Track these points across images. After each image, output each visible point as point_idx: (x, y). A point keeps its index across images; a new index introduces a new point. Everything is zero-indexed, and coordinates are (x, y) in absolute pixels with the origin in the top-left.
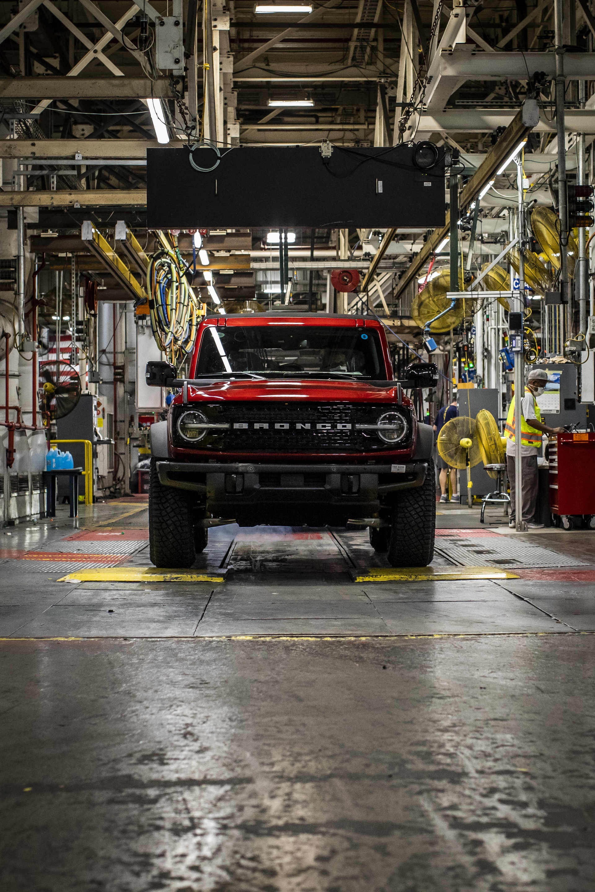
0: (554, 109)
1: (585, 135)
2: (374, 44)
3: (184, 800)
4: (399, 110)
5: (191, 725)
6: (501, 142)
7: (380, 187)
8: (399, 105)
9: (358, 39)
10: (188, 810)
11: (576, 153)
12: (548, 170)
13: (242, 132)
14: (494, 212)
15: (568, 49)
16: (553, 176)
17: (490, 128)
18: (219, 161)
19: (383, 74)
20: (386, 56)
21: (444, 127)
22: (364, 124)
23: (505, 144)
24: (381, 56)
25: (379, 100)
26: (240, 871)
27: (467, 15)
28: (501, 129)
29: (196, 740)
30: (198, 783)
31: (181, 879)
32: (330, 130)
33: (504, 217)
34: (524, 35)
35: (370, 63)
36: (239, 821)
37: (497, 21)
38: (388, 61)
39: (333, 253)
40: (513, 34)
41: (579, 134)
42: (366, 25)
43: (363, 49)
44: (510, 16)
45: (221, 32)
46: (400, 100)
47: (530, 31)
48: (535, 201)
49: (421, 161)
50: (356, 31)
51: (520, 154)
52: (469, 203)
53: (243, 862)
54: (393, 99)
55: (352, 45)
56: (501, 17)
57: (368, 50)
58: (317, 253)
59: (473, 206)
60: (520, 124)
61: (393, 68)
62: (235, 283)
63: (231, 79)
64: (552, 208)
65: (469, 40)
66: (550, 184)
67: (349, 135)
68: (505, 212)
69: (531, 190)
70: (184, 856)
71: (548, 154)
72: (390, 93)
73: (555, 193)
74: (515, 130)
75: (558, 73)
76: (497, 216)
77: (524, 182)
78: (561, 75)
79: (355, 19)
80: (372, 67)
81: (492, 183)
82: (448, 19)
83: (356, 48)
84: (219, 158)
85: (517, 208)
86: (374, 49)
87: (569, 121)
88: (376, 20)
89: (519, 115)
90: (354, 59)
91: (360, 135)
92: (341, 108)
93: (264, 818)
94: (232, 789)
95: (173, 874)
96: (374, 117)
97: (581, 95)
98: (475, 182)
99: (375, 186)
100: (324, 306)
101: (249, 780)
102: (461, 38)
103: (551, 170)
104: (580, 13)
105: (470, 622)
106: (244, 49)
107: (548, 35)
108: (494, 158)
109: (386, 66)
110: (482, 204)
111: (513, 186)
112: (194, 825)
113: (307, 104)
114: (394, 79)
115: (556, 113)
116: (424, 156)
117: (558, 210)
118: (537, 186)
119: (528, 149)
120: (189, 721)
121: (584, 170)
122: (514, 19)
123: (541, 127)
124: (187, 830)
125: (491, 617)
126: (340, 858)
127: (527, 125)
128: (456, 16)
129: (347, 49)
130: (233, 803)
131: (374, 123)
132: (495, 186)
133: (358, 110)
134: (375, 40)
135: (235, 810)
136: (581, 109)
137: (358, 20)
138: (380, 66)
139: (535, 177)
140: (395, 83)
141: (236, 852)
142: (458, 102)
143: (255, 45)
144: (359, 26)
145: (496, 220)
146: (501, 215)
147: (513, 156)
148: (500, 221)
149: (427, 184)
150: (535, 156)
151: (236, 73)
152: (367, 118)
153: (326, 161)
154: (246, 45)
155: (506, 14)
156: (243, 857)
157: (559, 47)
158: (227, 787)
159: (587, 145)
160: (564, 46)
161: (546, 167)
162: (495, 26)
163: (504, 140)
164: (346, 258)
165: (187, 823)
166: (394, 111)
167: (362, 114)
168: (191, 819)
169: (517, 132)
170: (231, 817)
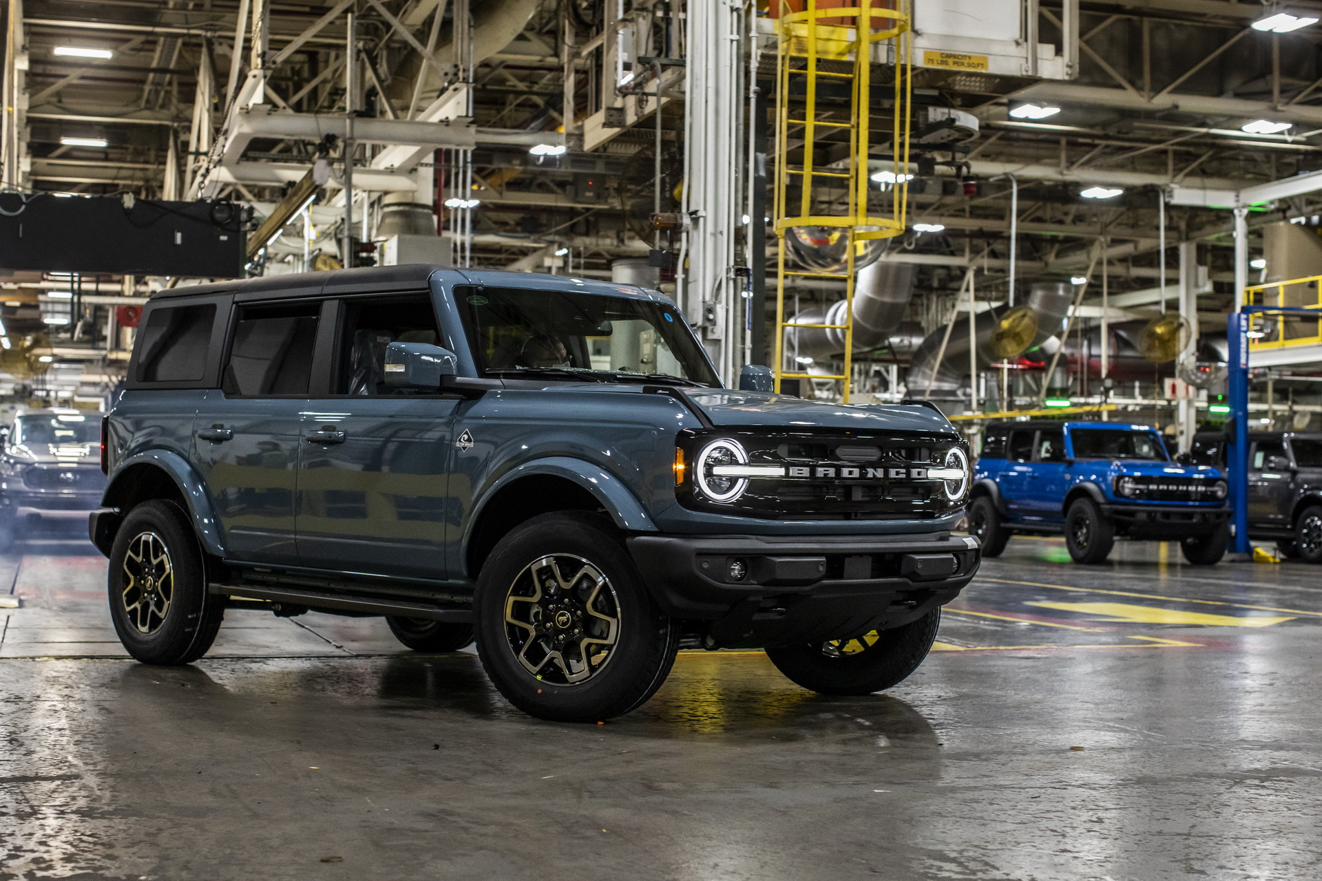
0: (343, 167)
1: (370, 191)
2: (169, 88)
3: (22, 792)
4: (191, 158)
5: (14, 733)
6: (291, 197)
7: (179, 238)
8: (192, 153)
9: (153, 83)
10: (27, 801)
11: (361, 207)
12: (333, 221)
13: (33, 164)
14: (279, 257)
15: (358, 114)
16: (338, 228)
17: (279, 181)
18: (23, 207)
19: (176, 118)
20: (180, 101)
21: (237, 178)
22: (154, 163)
23: (295, 199)
24: (174, 101)
25: (171, 143)
26: (83, 845)
27: (265, 77)
28: (291, 184)
29: (22, 745)
30: (32, 779)
31: (33, 851)
32: (120, 168)
33: (289, 263)
34: (314, 93)
35: (163, 107)
36: (74, 808)
37: (289, 74)
38: (182, 106)
39: (117, 287)
40: (304, 92)
41: (365, 191)
42: (162, 71)
43: (157, 93)
44: (301, 68)
45: (19, 71)
46: (192, 148)
47: (320, 90)
48: (320, 250)
49: (218, 216)
50: (151, 76)
51: (308, 207)
52: (258, 249)
53: (85, 838)
54: (186, 144)
55: (147, 88)
56: (293, 69)
57: (162, 94)
58: (102, 287)
59: (261, 252)
60: (310, 182)
61: (187, 113)
62: (21, 314)
63: (24, 115)
64: (335, 257)
65: (267, 100)
66: (336, 235)
67: (139, 174)
68: (290, 258)
69: (316, 242)
70: (31, 834)
71: (334, 206)
72: (183, 137)
73: (339, 242)
74: (305, 186)
75: (348, 135)
76: (282, 261)
77: (310, 233)
78: (352, 138)
79: (150, 64)
80: (165, 111)
81: (281, 231)
82: (246, 77)
83: (150, 91)
84: (24, 203)
85: (303, 255)
86: (168, 93)
87: (357, 178)
88: (172, 66)
89: (311, 172)
90: (148, 101)
91: (150, 174)
92: (131, 147)
93: (97, 805)
94: (63, 783)
95: (24, 848)
96: (166, 157)
97: (368, 153)
98: (264, 230)
99: (174, 238)
100: (104, 339)
101: (77, 777)
102: (258, 98)
103: (336, 222)
104: (369, 73)
105: (258, 646)
106: (38, 84)
107: (338, 92)
108: (283, 211)
109: (180, 112)
110: (270, 250)
111: (300, 234)
112: (34, 812)
113: (102, 143)
114: (186, 124)
115: (345, 171)
116: (220, 211)
117: (342, 260)
118: (324, 235)
119: (316, 202)
120: (12, 729)
121: (368, 224)
122: (306, 74)
123: (331, 184)
124: (30, 815)
125: (276, 642)
126: (165, 834)
127: (317, 183)
128: (255, 76)
129: (142, 90)
130: (66, 794)
131: (165, 163)
132: (282, 234)
133: (149, 149)
134: (170, 84)
135: (69, 800)
136: (367, 168)
137: (154, 64)
138: (173, 110)
139: (320, 228)
140: (189, 129)
141: (76, 831)
142: (251, 154)
143: (52, 80)
144: (155, 71)
145: (280, 265)
146: (286, 260)
147: (302, 210)
148: (285, 266)
149: (224, 238)
150: (321, 208)
151: (32, 108)
152: (157, 156)
153: (128, 212)
154: (39, 79)
155: (297, 67)
156: (83, 834)
157: (350, 113)
158: (59, 782)
159: (372, 200)
160: (355, 112)
161: (332, 220)
162: (286, 79)
163: (295, 194)
164: (131, 293)
165: (28, 810)
166: (185, 158)
167: (153, 153)
168: (32, 807)
169: (308, 188)
170: (66, 804)
